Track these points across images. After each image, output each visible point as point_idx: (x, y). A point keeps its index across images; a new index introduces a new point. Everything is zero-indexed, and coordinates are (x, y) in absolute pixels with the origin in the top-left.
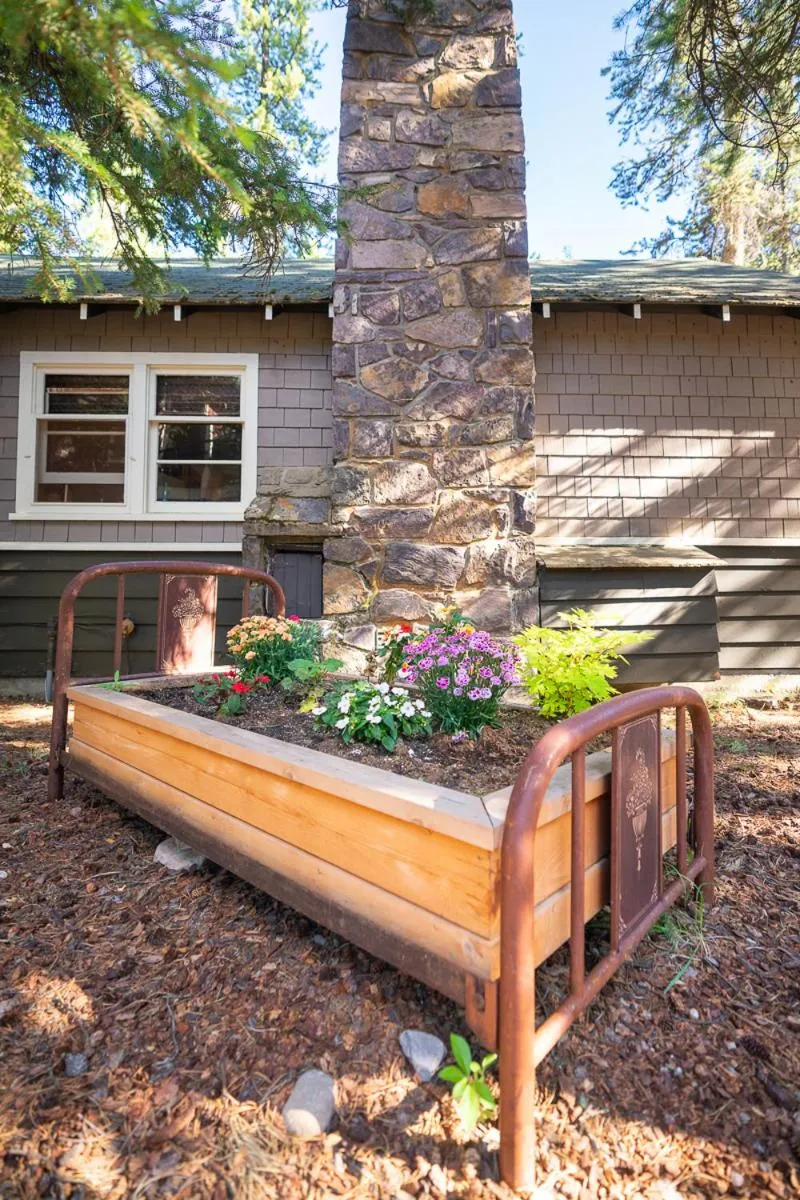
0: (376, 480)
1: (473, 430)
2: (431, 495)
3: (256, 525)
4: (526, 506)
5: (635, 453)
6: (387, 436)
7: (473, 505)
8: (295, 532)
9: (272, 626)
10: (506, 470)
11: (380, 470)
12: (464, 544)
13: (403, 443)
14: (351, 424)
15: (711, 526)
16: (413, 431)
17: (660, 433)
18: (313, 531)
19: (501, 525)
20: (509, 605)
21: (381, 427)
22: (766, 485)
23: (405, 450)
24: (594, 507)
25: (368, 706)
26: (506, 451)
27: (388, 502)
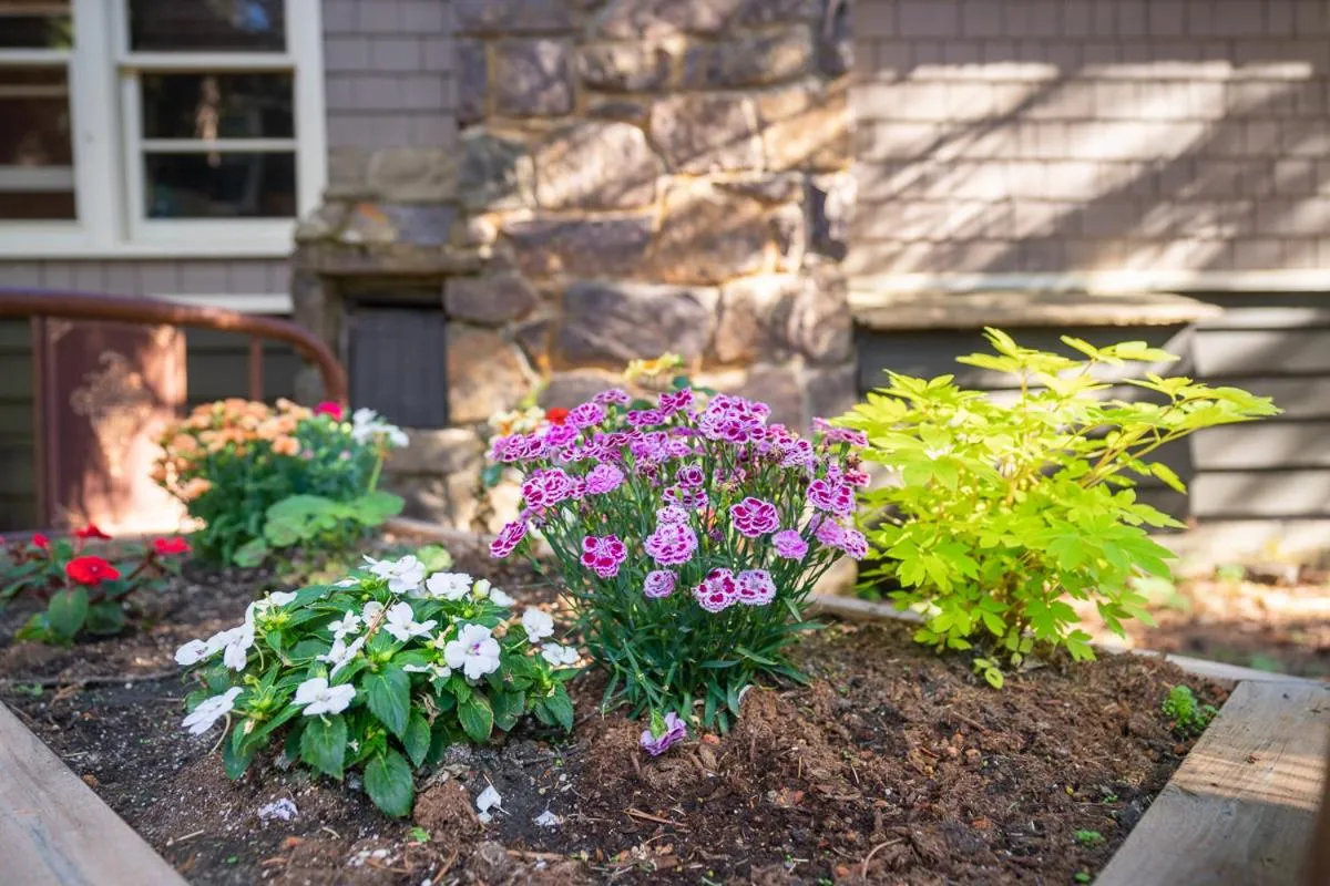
0: (543, 159)
1: (730, 59)
2: (648, 190)
3: (313, 253)
4: (832, 207)
5: (1038, 113)
6: (562, 71)
7: (730, 209)
8: (390, 265)
9: (249, 421)
10: (795, 136)
11: (550, 138)
12: (714, 283)
13: (593, 87)
14: (490, 50)
15: (1179, 251)
16: (611, 58)
17: (1090, 71)
18: (422, 263)
19: (784, 244)
20: (797, 399)
21: (549, 53)
22: (1287, 170)
23: (597, 101)
24: (956, 220)
25: (329, 642)
26: (793, 99)
27: (566, 205)
